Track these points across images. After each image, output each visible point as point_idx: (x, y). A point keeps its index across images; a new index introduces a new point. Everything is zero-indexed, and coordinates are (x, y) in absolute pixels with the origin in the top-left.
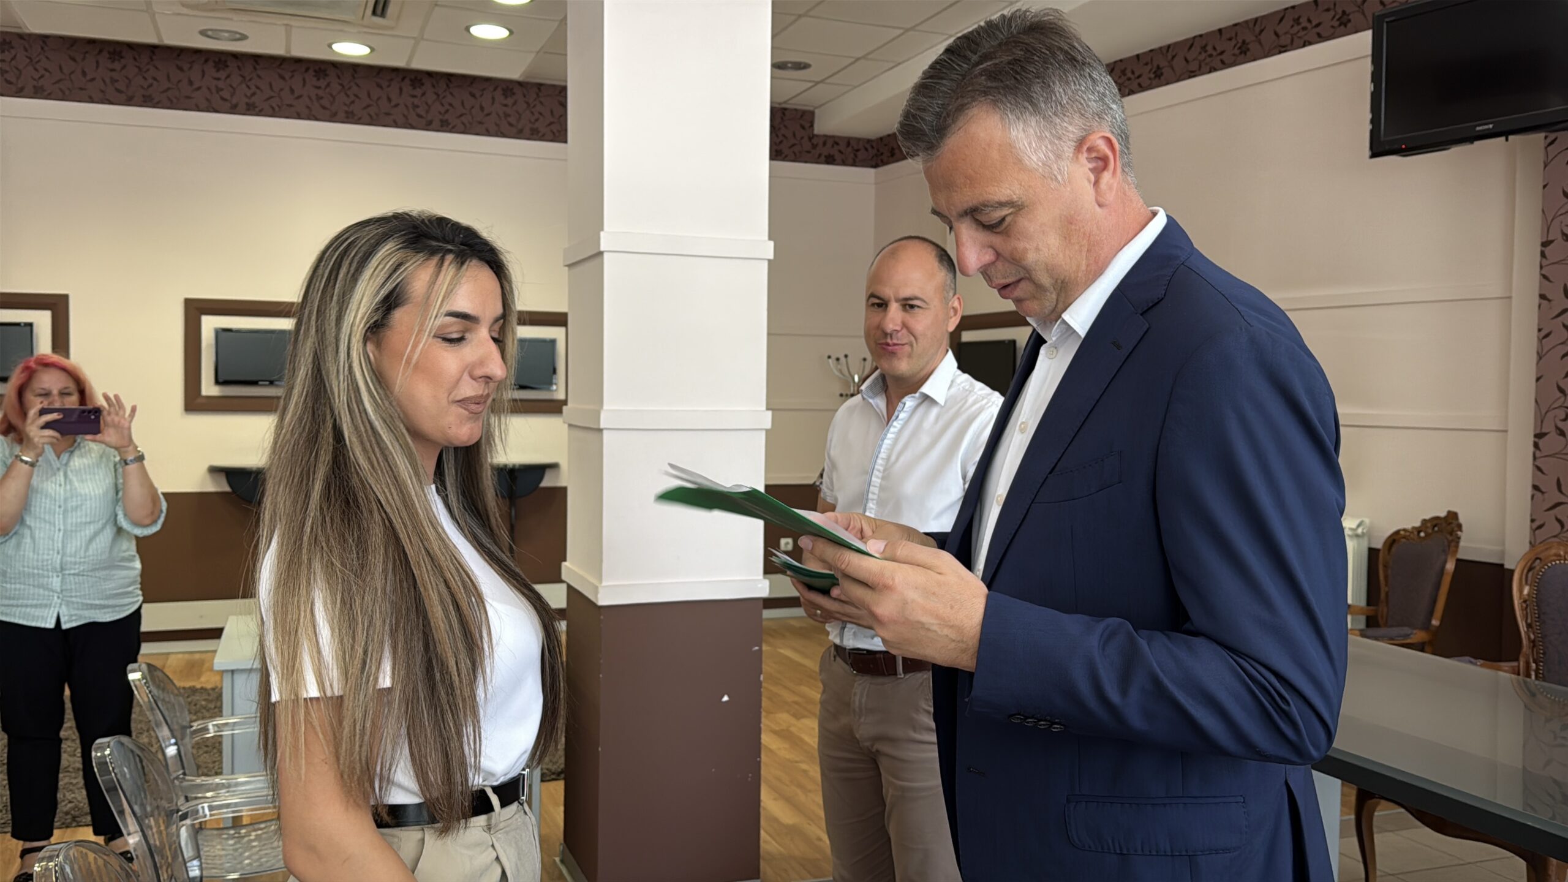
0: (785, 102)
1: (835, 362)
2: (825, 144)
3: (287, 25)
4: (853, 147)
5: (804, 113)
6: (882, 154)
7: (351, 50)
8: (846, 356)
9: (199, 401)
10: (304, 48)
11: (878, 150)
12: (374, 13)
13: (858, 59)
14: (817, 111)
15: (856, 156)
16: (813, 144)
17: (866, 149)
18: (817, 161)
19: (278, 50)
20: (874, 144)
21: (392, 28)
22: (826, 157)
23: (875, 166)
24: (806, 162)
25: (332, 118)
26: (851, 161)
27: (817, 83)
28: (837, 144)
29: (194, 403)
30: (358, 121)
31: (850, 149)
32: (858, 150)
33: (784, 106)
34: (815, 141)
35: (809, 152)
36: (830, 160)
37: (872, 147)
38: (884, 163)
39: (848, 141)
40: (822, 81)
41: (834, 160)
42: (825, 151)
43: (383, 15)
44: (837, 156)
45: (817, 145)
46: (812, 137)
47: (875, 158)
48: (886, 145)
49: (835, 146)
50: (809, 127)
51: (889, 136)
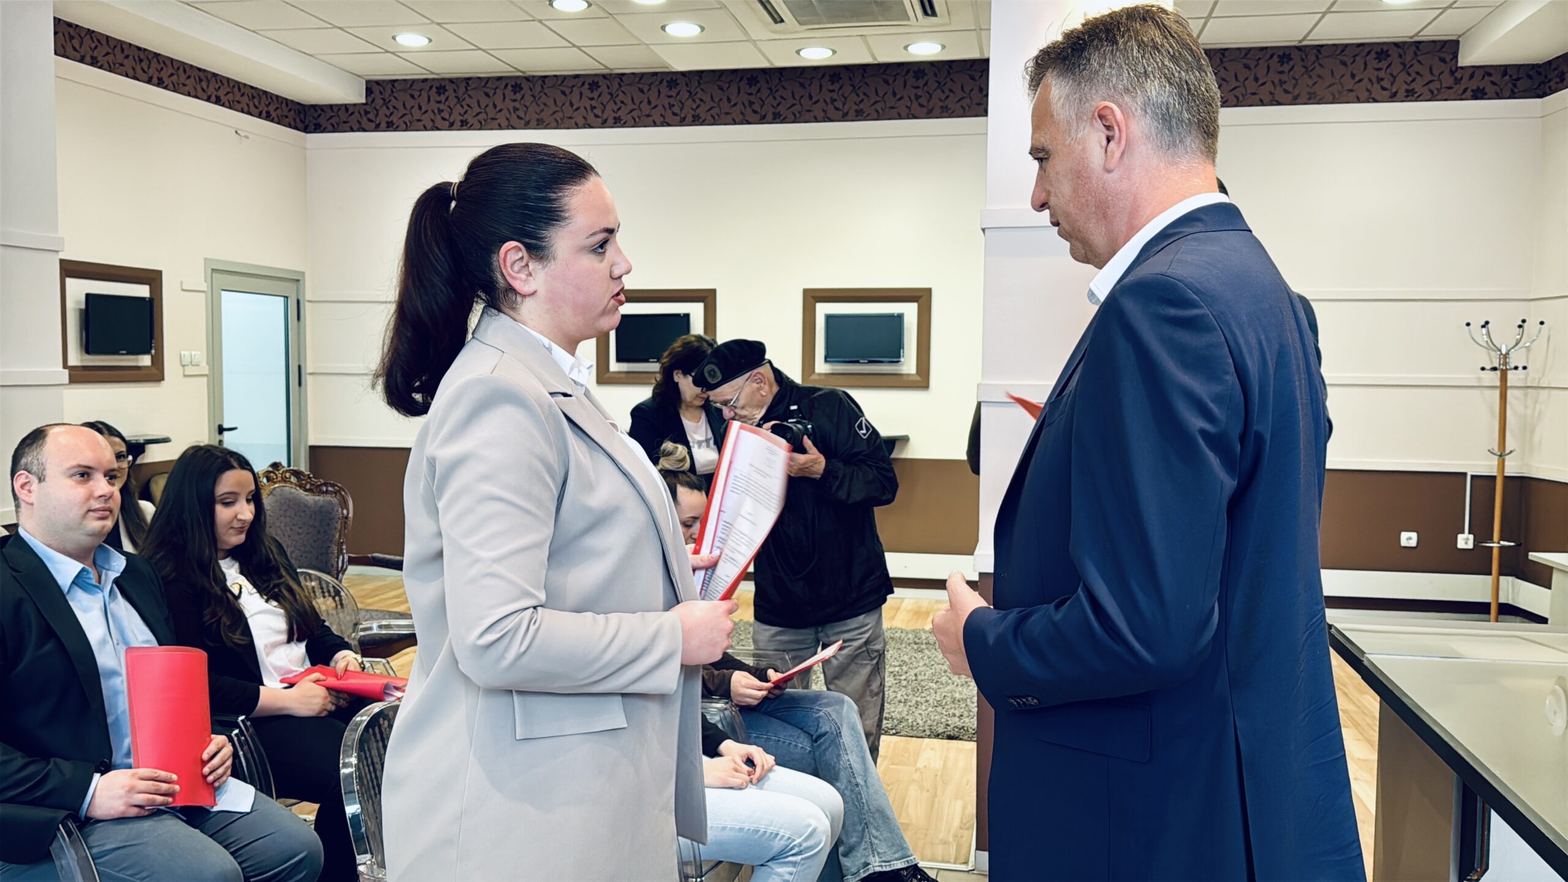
0: (1416, 35)
2: (1472, 76)
3: (860, 35)
4: (1511, 76)
5: (1445, 42)
6: (1550, 81)
7: (925, 49)
10: (888, 54)
11: (1546, 76)
14: (1460, 39)
15: (1515, 86)
16: (1456, 79)
17: (1530, 77)
18: (1461, 96)
19: (866, 59)
20: (1542, 70)
22: (1473, 91)
23: (1543, 95)
24: (1446, 100)
26: (1508, 94)
27: (1446, 9)
28: (1490, 75)
30: (953, 115)
31: (1507, 79)
32: (1518, 79)
33: (1417, 39)
34: (1458, 75)
35: (1450, 88)
36: (1479, 94)
37: (1539, 73)
38: (1553, 91)
39: (1506, 70)
40: (1450, 7)
41: (1486, 94)
42: (1473, 85)
43: (935, 13)
44: (1489, 89)
45: (1462, 78)
46: (1455, 70)
47: (1542, 86)
48: (1555, 69)
49: (1486, 78)
50: (1452, 60)
51: (1557, 58)
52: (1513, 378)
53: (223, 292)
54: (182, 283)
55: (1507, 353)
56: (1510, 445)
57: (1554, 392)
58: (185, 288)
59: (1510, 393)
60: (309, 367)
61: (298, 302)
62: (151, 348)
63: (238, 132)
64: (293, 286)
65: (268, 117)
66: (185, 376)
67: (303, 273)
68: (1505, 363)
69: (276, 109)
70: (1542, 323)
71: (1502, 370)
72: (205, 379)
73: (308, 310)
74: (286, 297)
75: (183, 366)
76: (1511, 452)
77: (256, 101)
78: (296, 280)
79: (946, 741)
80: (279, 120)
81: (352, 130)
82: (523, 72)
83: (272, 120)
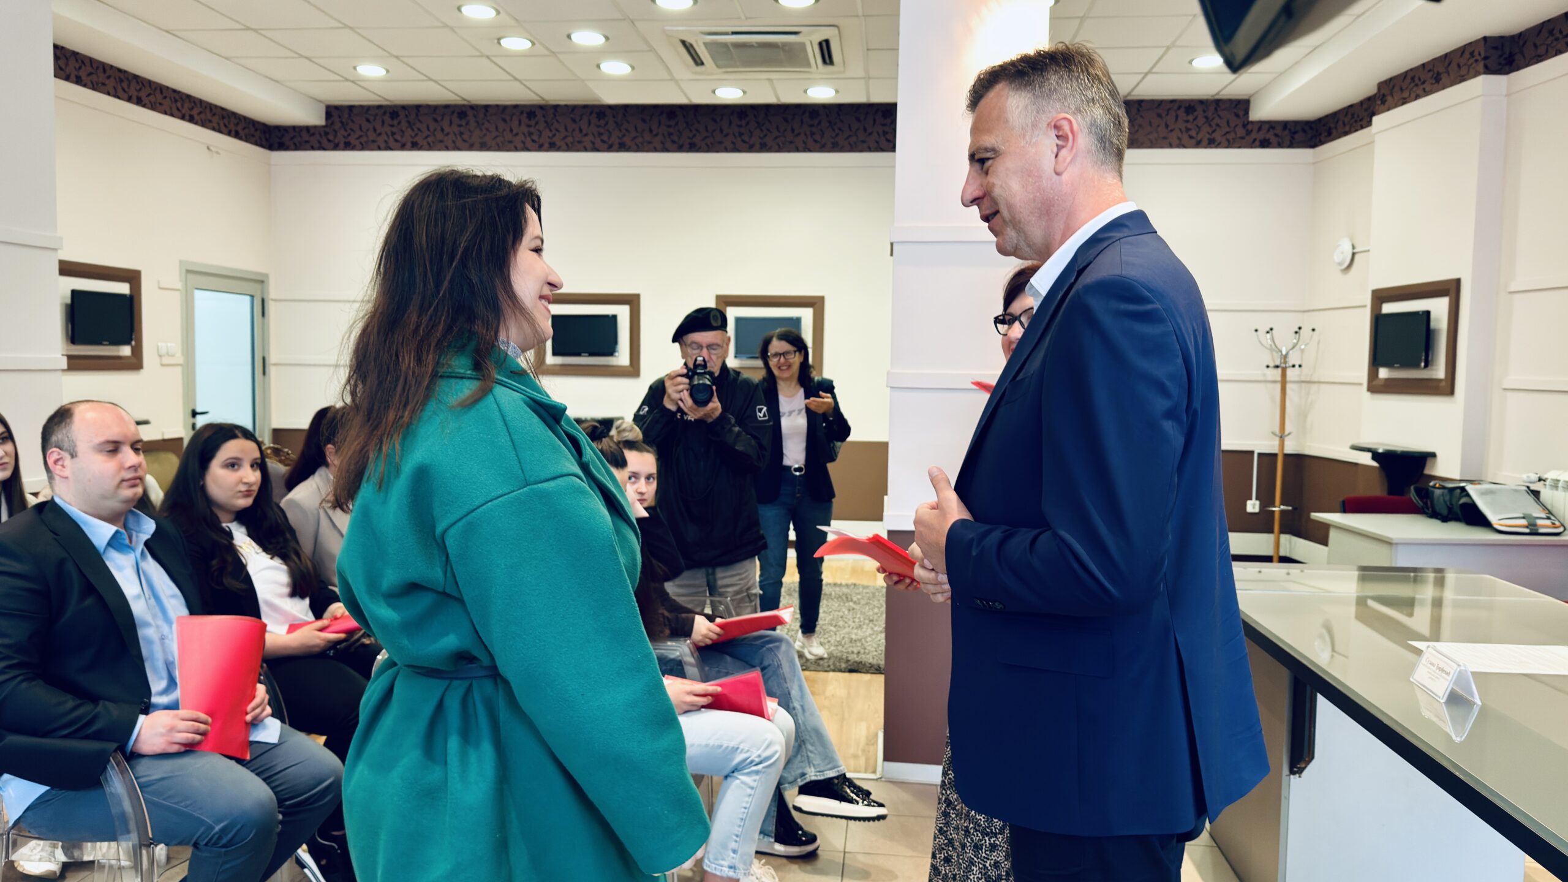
0: (1218, 94)
2: (1260, 129)
3: (769, 80)
4: (1290, 130)
5: (1240, 101)
6: (1320, 135)
7: (822, 93)
10: (790, 96)
11: (1316, 131)
12: (824, 61)
14: (1251, 99)
16: (1247, 130)
17: (1304, 131)
18: (1252, 145)
19: (770, 99)
20: (1314, 126)
21: (844, 73)
22: (1260, 141)
23: (1314, 146)
24: (1239, 147)
26: (1288, 143)
27: (1240, 74)
28: (1274, 128)
30: (842, 149)
31: (1287, 132)
32: (1295, 133)
33: (1218, 97)
34: (1249, 127)
35: (1242, 138)
36: (1265, 144)
37: (1311, 128)
38: (1322, 143)
39: (1286, 125)
41: (1269, 144)
42: (1261, 136)
43: (831, 62)
44: (1273, 139)
45: (1252, 131)
46: (1247, 124)
47: (1315, 138)
48: (1324, 125)
49: (1271, 130)
50: (1244, 115)
51: (1327, 116)
52: (1291, 374)
53: (197, 293)
54: (159, 282)
55: (1287, 354)
56: (1287, 429)
57: (1323, 386)
58: (162, 286)
59: (1289, 386)
60: (272, 359)
61: (263, 301)
62: (131, 340)
63: (211, 148)
64: (258, 286)
65: (237, 135)
66: (163, 365)
67: (267, 275)
68: (1285, 362)
69: (244, 129)
70: (1313, 330)
71: (1282, 368)
72: (179, 369)
73: (271, 307)
74: (252, 297)
75: (160, 356)
76: (1289, 434)
77: (226, 121)
78: (261, 281)
79: (847, 675)
80: (247, 139)
81: (313, 148)
82: (468, 101)
83: (240, 139)
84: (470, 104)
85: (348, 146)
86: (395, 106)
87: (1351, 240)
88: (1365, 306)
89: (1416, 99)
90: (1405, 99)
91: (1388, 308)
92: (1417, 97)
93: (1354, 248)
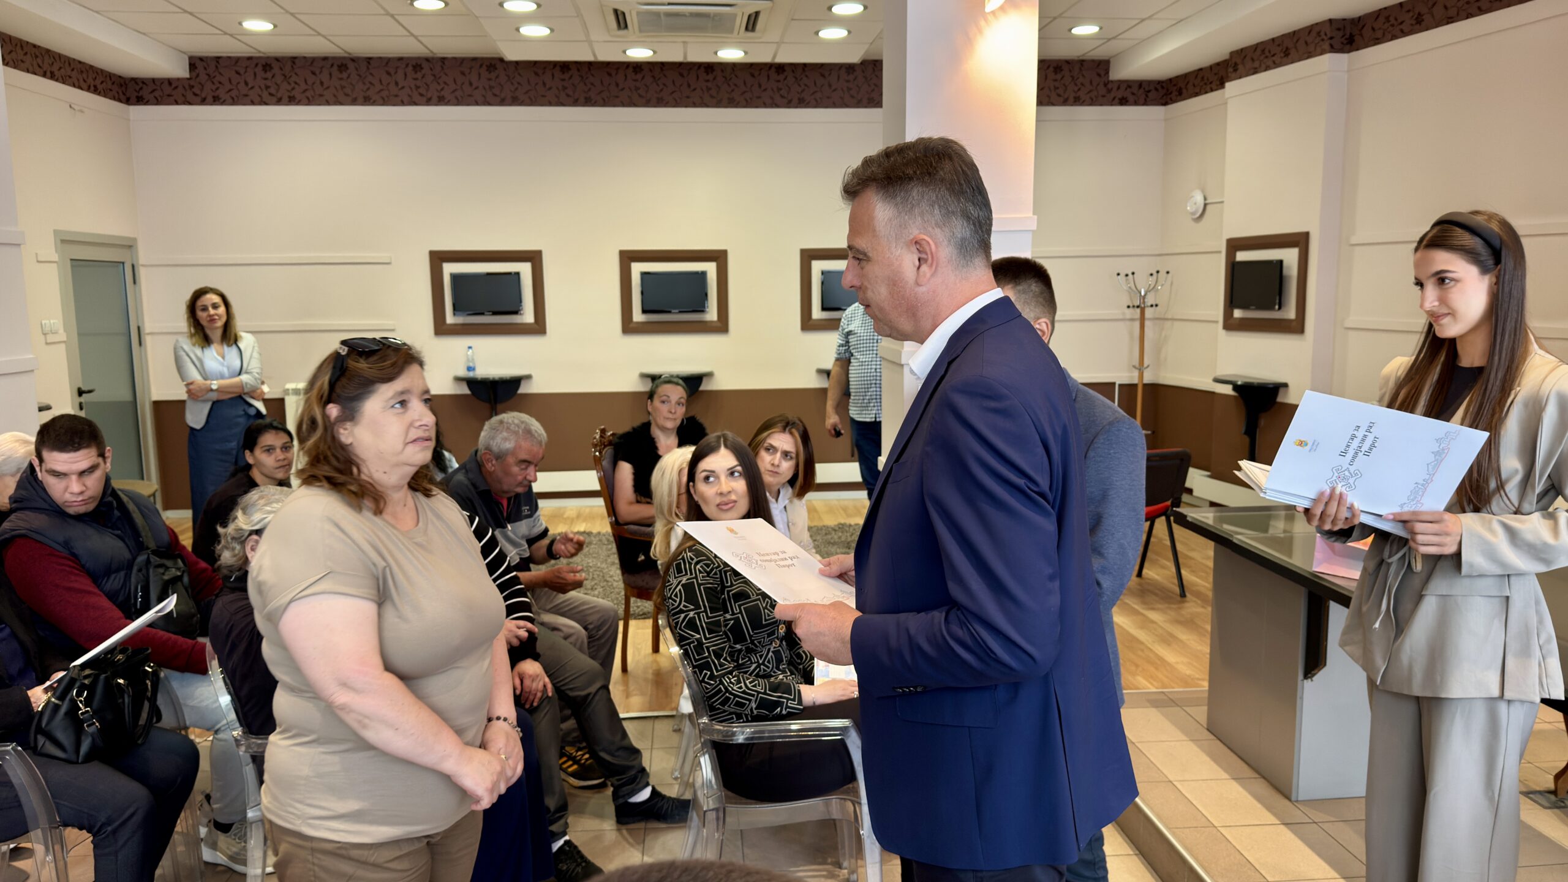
0: (1083, 55)
1: (1125, 278)
2: (1119, 88)
3: (684, 42)
4: (1144, 89)
5: (1100, 62)
6: (1171, 93)
7: (731, 54)
8: (1133, 273)
9: (631, 325)
10: (698, 53)
11: (1168, 90)
12: (747, 29)
13: (1143, 20)
14: (1111, 60)
15: (1147, 96)
16: (1108, 90)
17: (1156, 89)
18: (1111, 103)
19: (677, 57)
20: (1164, 85)
21: (760, 38)
22: (1120, 99)
23: (1165, 104)
24: (1101, 105)
25: (718, 104)
26: (1142, 101)
27: (1109, 40)
28: (1130, 87)
29: (629, 327)
31: (1142, 91)
32: (1149, 91)
33: (1084, 58)
34: (1110, 86)
35: (1103, 96)
36: (1123, 102)
37: (1163, 87)
38: (1173, 101)
39: (1141, 84)
40: (1114, 38)
41: (1127, 101)
42: (1120, 95)
43: (753, 29)
44: (1130, 98)
45: (1112, 89)
46: (1108, 83)
47: (1165, 97)
48: (1175, 85)
49: (1128, 89)
50: (1105, 75)
51: (1177, 77)
52: (1149, 312)
54: (37, 254)
55: (1145, 295)
56: (1146, 362)
57: (1177, 324)
58: (40, 259)
59: (1147, 323)
60: (145, 327)
61: (133, 266)
63: (73, 106)
64: (128, 252)
65: (95, 90)
66: (47, 344)
67: (135, 240)
68: (1144, 302)
69: (102, 83)
70: (1168, 272)
71: (1142, 308)
72: (63, 346)
73: (142, 273)
74: (123, 263)
75: (45, 334)
76: (1148, 366)
77: (85, 75)
78: (130, 246)
80: (104, 93)
81: (177, 103)
82: (350, 54)
83: (99, 94)
84: (351, 56)
85: (216, 100)
86: (268, 58)
87: (1203, 191)
88: (1220, 252)
89: (1266, 70)
90: (1256, 68)
91: (1242, 256)
92: (1267, 68)
93: (1205, 199)
